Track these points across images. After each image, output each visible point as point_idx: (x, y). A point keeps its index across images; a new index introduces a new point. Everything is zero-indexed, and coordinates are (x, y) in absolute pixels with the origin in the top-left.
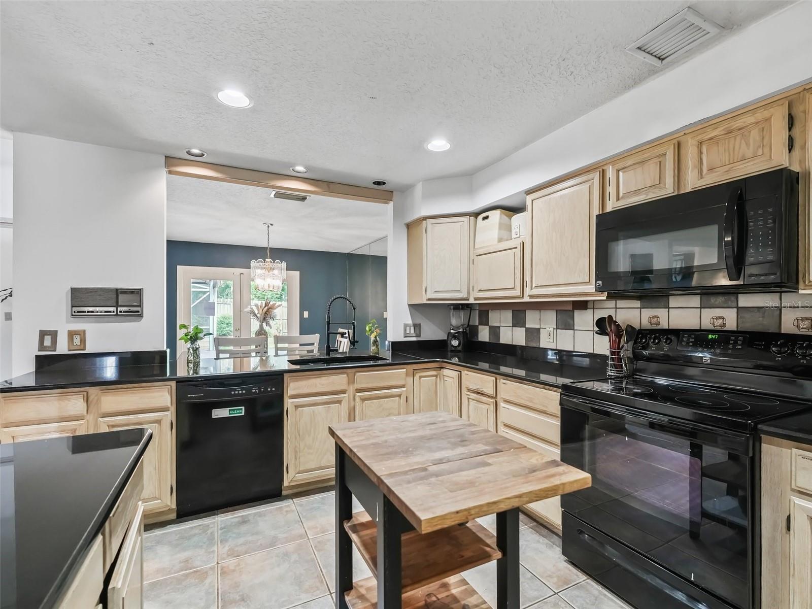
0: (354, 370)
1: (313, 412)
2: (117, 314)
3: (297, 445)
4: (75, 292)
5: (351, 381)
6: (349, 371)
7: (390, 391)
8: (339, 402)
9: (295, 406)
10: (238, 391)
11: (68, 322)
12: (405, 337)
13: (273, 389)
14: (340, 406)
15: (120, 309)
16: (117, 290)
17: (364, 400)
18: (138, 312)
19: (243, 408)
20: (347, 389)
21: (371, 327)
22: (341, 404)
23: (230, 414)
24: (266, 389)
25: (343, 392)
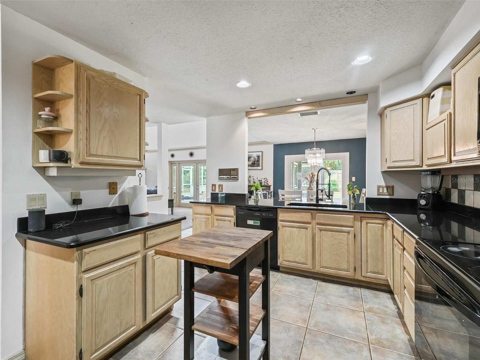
0: (316, 211)
1: (292, 231)
2: (230, 179)
3: (284, 246)
4: (220, 170)
5: (313, 218)
6: (313, 211)
7: (341, 228)
8: (307, 228)
9: (282, 226)
10: (257, 214)
11: (218, 181)
12: (378, 195)
13: (272, 215)
14: (306, 230)
15: (231, 176)
16: (231, 169)
17: (321, 230)
18: (236, 178)
19: (259, 222)
20: (311, 222)
21: (350, 187)
22: (307, 230)
23: (254, 223)
24: (268, 215)
25: (309, 223)
